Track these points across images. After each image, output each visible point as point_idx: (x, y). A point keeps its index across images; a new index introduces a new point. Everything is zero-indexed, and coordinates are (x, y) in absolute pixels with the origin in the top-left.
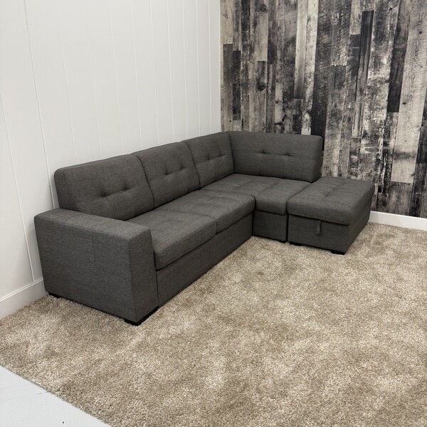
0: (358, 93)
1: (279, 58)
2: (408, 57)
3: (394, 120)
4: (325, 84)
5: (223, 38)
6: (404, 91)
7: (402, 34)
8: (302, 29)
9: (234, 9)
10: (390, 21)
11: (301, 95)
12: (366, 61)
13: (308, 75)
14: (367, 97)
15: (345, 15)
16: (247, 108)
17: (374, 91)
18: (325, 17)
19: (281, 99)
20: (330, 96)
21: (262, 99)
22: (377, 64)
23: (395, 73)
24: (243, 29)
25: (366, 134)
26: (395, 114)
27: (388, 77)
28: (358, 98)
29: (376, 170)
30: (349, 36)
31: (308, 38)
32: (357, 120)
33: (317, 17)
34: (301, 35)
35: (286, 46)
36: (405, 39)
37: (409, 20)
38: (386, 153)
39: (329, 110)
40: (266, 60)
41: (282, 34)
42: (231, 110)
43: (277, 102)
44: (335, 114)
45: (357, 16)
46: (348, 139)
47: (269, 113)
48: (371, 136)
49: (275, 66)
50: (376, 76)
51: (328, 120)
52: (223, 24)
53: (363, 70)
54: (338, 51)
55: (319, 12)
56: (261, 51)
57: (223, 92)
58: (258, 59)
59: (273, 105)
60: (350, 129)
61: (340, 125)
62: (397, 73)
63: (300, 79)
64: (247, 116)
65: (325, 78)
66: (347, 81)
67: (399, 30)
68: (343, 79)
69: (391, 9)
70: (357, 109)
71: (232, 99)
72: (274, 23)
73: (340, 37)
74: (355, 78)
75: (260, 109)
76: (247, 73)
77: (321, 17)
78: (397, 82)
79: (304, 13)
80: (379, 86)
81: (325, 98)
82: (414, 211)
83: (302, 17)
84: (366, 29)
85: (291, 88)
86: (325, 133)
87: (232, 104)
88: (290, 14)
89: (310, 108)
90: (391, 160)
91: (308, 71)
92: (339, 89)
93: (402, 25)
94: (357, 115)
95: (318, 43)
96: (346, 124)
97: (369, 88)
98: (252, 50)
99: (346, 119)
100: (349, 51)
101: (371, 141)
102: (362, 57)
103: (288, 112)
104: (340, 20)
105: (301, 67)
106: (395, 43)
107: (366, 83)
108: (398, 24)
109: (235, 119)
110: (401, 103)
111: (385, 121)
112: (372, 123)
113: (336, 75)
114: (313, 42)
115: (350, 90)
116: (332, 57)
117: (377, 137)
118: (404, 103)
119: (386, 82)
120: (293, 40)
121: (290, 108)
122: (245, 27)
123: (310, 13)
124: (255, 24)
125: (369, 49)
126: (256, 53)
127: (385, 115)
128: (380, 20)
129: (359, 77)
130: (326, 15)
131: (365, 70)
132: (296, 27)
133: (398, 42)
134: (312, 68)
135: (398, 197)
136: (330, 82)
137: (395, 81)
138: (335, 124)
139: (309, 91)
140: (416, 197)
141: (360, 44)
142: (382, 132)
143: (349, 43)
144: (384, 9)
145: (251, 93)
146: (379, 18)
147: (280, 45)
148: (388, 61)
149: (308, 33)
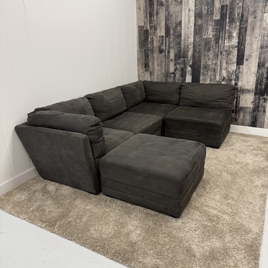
0: (219, 54)
1: (172, 34)
2: (248, 32)
3: (241, 70)
4: (200, 49)
5: (138, 22)
6: (247, 53)
7: (245, 18)
8: (185, 16)
9: (144, 5)
10: (238, 11)
11: (185, 56)
12: (224, 35)
13: (190, 44)
14: (224, 56)
15: (211, 7)
16: (153, 64)
17: (229, 53)
18: (199, 9)
19: (173, 58)
20: (203, 56)
21: (162, 59)
22: (230, 37)
23: (241, 42)
24: (150, 17)
25: (224, 78)
26: (241, 66)
27: (237, 44)
28: (219, 57)
30: (214, 20)
31: (189, 22)
32: (219, 70)
33: (194, 9)
34: (185, 20)
35: (176, 26)
36: (247, 21)
37: (249, 10)
38: (236, 89)
39: (202, 64)
40: (164, 35)
41: (173, 20)
42: (144, 65)
43: (171, 60)
44: (206, 67)
45: (218, 8)
46: (214, 82)
47: (167, 67)
48: (228, 80)
49: (169, 39)
50: (230, 44)
51: (201, 71)
52: (138, 14)
53: (222, 40)
54: (207, 29)
55: (196, 6)
56: (161, 30)
57: (138, 55)
58: (159, 35)
59: (169, 62)
60: (215, 76)
61: (209, 74)
62: (242, 42)
63: (185, 46)
64: (154, 69)
65: (200, 45)
66: (213, 47)
67: (242, 16)
68: (210, 46)
69: (238, 4)
70: (219, 63)
71: (144, 58)
72: (169, 13)
73: (208, 20)
74: (217, 45)
75: (161, 64)
76: (153, 43)
77: (196, 9)
78: (242, 47)
79: (186, 6)
80: (231, 50)
81: (200, 58)
82: (254, 124)
83: (185, 9)
84: (223, 16)
85: (180, 52)
86: (200, 79)
87: (144, 62)
88: (178, 7)
89: (191, 63)
90: (239, 93)
91: (189, 42)
92: (208, 52)
93: (244, 13)
94: (219, 68)
95: (195, 25)
96: (212, 72)
97: (226, 51)
98: (156, 29)
99: (213, 70)
100: (214, 29)
101: (228, 82)
102: (221, 32)
103: (178, 66)
104: (208, 11)
105: (185, 39)
106: (240, 24)
107: (224, 48)
108: (242, 12)
109: (146, 71)
110: (245, 59)
111: (236, 71)
112: (228, 72)
113: (206, 44)
114: (192, 24)
115: (215, 52)
116: (204, 33)
117: (231, 80)
118: (247, 60)
119: (236, 47)
120: (180, 23)
121: (179, 64)
122: (151, 15)
123: (190, 6)
124: (157, 14)
125: (225, 28)
126: (158, 31)
127: (235, 67)
128: (232, 11)
129: (220, 45)
130: (200, 8)
131: (223, 40)
132: (181, 15)
133: (242, 23)
134: (192, 40)
135: (244, 116)
136: (202, 47)
137: (241, 46)
138: (206, 73)
139: (190, 53)
140: (255, 115)
141: (220, 25)
142: (234, 77)
143: (213, 24)
144: (234, 4)
145: (156, 55)
146: (230, 9)
147: (172, 26)
148: (237, 34)
149: (189, 18)
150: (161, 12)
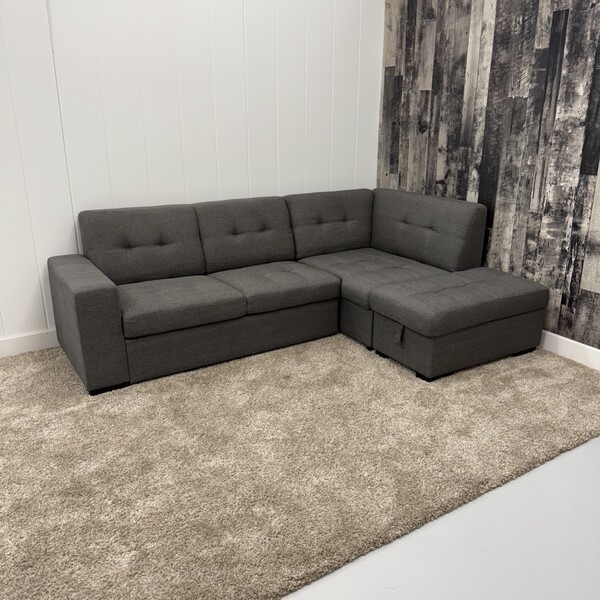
0: (541, 142)
1: (445, 86)
3: (590, 187)
4: (499, 126)
5: (385, 60)
8: (475, 42)
9: (399, 17)
10: (592, 24)
11: (468, 143)
12: (554, 91)
13: (478, 112)
14: (553, 149)
15: (530, 18)
16: (406, 157)
17: (564, 140)
18: (504, 23)
19: (445, 146)
20: (505, 144)
21: (423, 145)
22: (570, 96)
23: (595, 111)
24: (407, 46)
25: (549, 207)
26: (591, 178)
27: (584, 118)
28: (541, 150)
29: (560, 267)
30: (534, 51)
31: (481, 55)
32: (538, 185)
33: (493, 23)
34: (473, 52)
35: (455, 68)
38: (575, 240)
39: (502, 165)
40: (430, 89)
41: (450, 52)
42: (389, 159)
43: (440, 150)
44: (510, 173)
45: (545, 20)
46: (525, 213)
47: (431, 166)
48: (556, 211)
49: (440, 98)
50: (567, 115)
51: (500, 182)
52: (387, 37)
53: (550, 106)
54: (518, 76)
55: (497, 16)
56: (425, 76)
57: (382, 132)
58: (421, 88)
59: (435, 155)
60: (528, 198)
61: (516, 190)
62: (598, 111)
63: (469, 117)
64: (406, 169)
65: (499, 117)
66: (528, 122)
68: (522, 119)
70: (539, 167)
71: (390, 143)
72: (443, 36)
73: (521, 52)
74: (539, 118)
75: (420, 160)
76: (408, 107)
77: (500, 23)
78: (597, 126)
79: (478, 18)
80: (570, 131)
81: (498, 147)
83: (475, 25)
84: (556, 39)
85: (458, 130)
86: (495, 202)
87: (389, 150)
88: (462, 20)
89: (479, 161)
90: (582, 253)
91: (478, 106)
92: (517, 134)
94: (539, 177)
95: (493, 63)
96: (523, 189)
97: (557, 133)
98: (415, 75)
99: (524, 182)
100: (533, 75)
101: (556, 219)
102: (549, 84)
103: (453, 166)
104: (523, 26)
105: (470, 99)
106: (597, 61)
107: (553, 125)
109: (392, 172)
111: (577, 189)
112: (558, 189)
113: (514, 112)
114: (487, 63)
115: (531, 136)
116: (511, 84)
117: (564, 214)
119: (581, 124)
120: (464, 58)
121: (455, 160)
122: (410, 42)
123: (485, 18)
124: (421, 38)
125: (560, 71)
126: (419, 79)
127: (577, 179)
128: (577, 24)
129: (544, 117)
130: (506, 20)
131: (553, 104)
132: (467, 40)
134: (483, 102)
135: (590, 317)
136: (505, 122)
137: (594, 123)
138: (509, 188)
139: (479, 136)
141: (548, 63)
142: (571, 206)
143: (533, 63)
144: (584, 6)
145: (412, 136)
146: (575, 20)
147: (448, 66)
148: (585, 89)
149: (482, 47)
150: (428, 33)
